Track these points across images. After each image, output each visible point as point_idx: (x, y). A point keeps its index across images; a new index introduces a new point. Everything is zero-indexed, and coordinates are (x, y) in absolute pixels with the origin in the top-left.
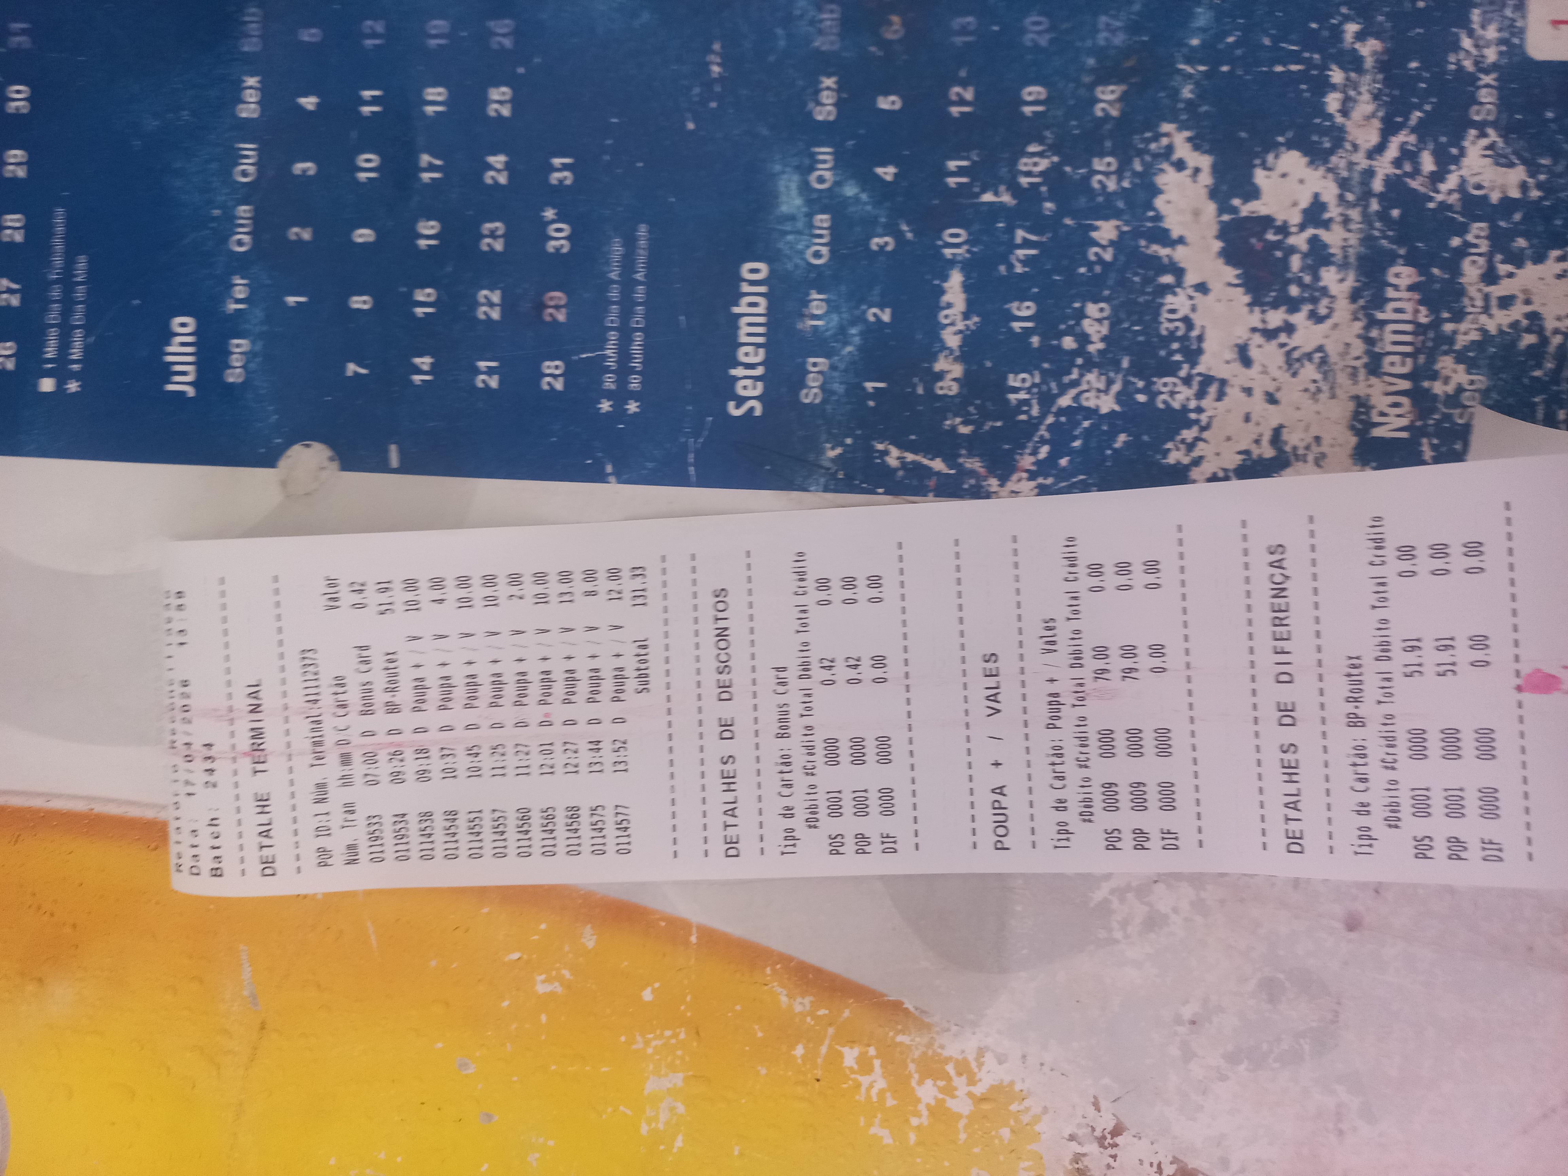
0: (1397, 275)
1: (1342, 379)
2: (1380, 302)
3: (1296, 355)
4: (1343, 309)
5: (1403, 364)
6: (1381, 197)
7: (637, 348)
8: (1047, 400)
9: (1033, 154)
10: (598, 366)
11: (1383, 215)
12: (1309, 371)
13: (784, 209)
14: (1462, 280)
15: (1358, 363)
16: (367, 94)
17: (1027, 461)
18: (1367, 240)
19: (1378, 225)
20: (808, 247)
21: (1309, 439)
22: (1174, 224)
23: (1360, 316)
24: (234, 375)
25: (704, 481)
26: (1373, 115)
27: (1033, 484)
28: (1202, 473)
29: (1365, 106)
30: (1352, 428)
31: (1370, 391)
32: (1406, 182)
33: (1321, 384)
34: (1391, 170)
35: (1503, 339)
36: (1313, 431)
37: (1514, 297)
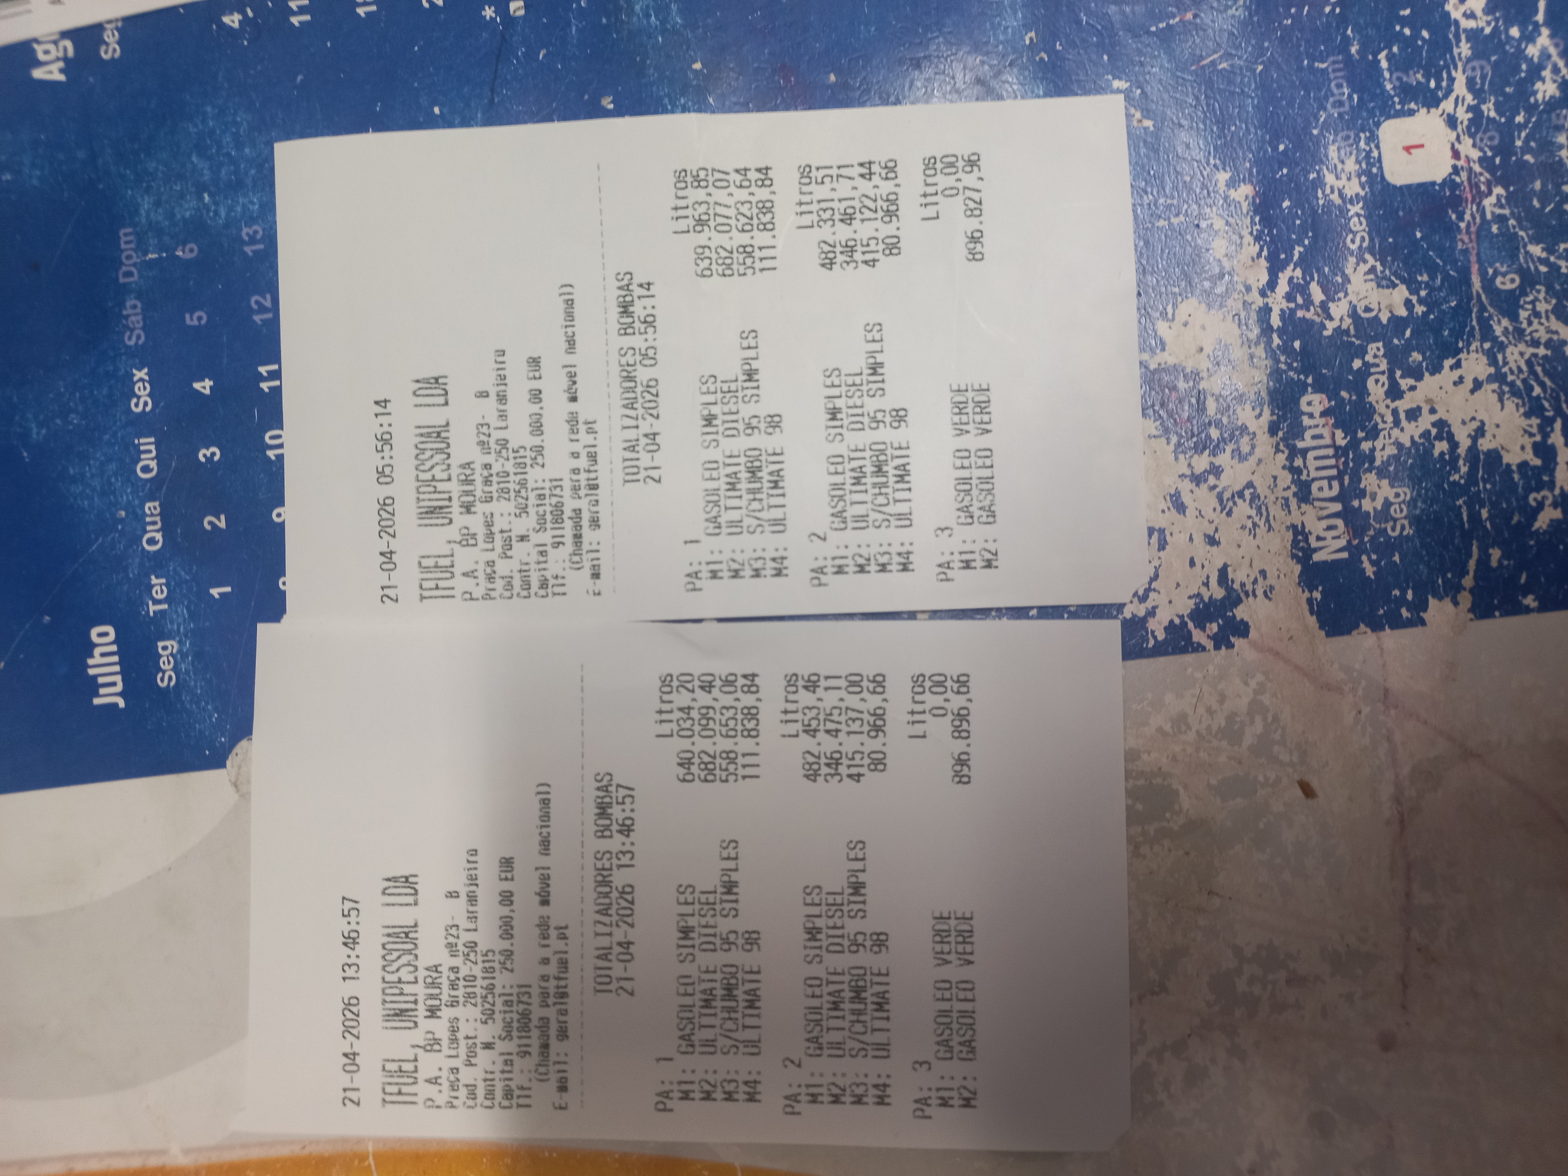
1: (1276, 511)
2: (1297, 431)
3: (1227, 495)
4: (1265, 444)
5: (1330, 487)
6: (1281, 332)
12: (1243, 508)
14: (1370, 399)
15: (1288, 494)
16: (263, 370)
18: (1275, 374)
19: (1283, 358)
21: (1255, 573)
23: (1282, 447)
24: (166, 678)
26: (1259, 255)
28: (1160, 623)
29: (1249, 248)
30: (1294, 556)
31: (1304, 518)
32: (1300, 314)
33: (1256, 519)
34: (1284, 305)
35: (1417, 450)
36: (1257, 566)
37: (1419, 409)
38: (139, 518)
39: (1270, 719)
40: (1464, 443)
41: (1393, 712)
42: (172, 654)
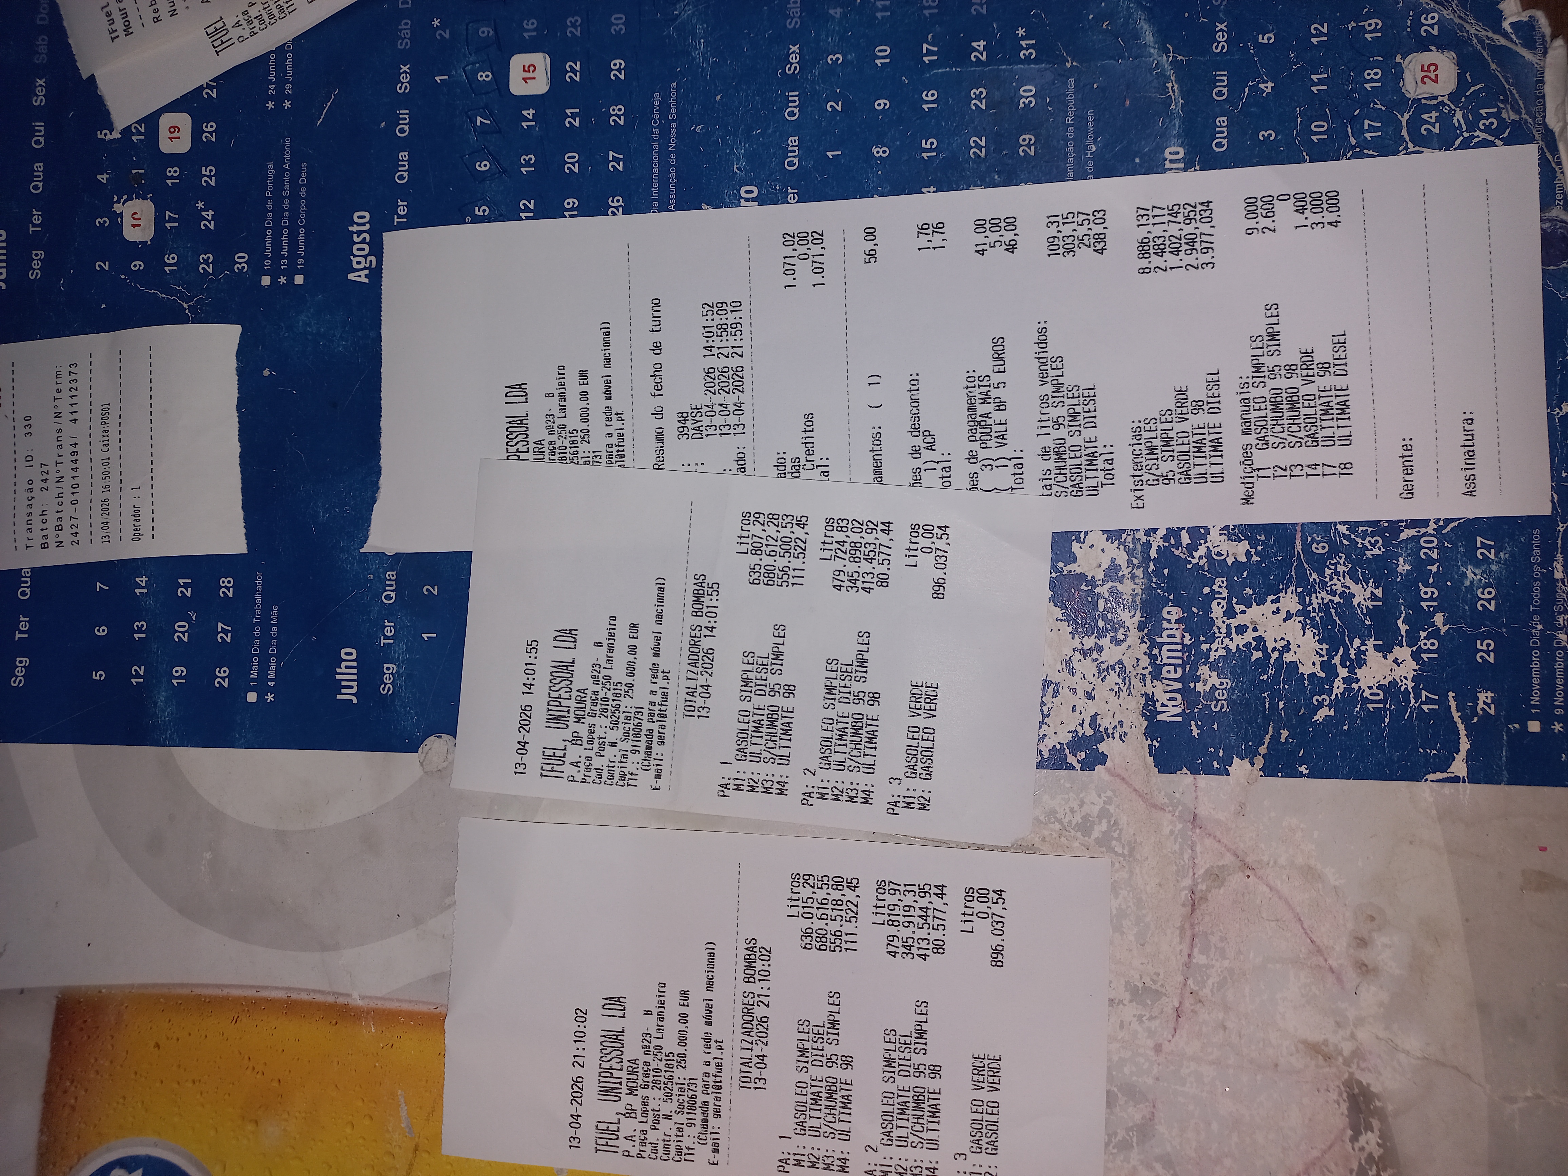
0: (1169, 613)
1: (1135, 682)
3: (1104, 666)
4: (1134, 635)
5: (1176, 672)
6: (1156, 561)
12: (1113, 678)
14: (1212, 615)
15: (1146, 672)
18: (1148, 589)
19: (1154, 580)
23: (1145, 640)
24: (387, 689)
28: (1046, 746)
30: (1143, 715)
31: (1154, 690)
32: (1171, 551)
33: (1122, 686)
34: (1161, 543)
35: (1240, 655)
36: (1118, 717)
37: (1246, 627)
38: (381, 580)
39: (1112, 823)
40: (1274, 655)
41: (1198, 831)
42: (392, 673)
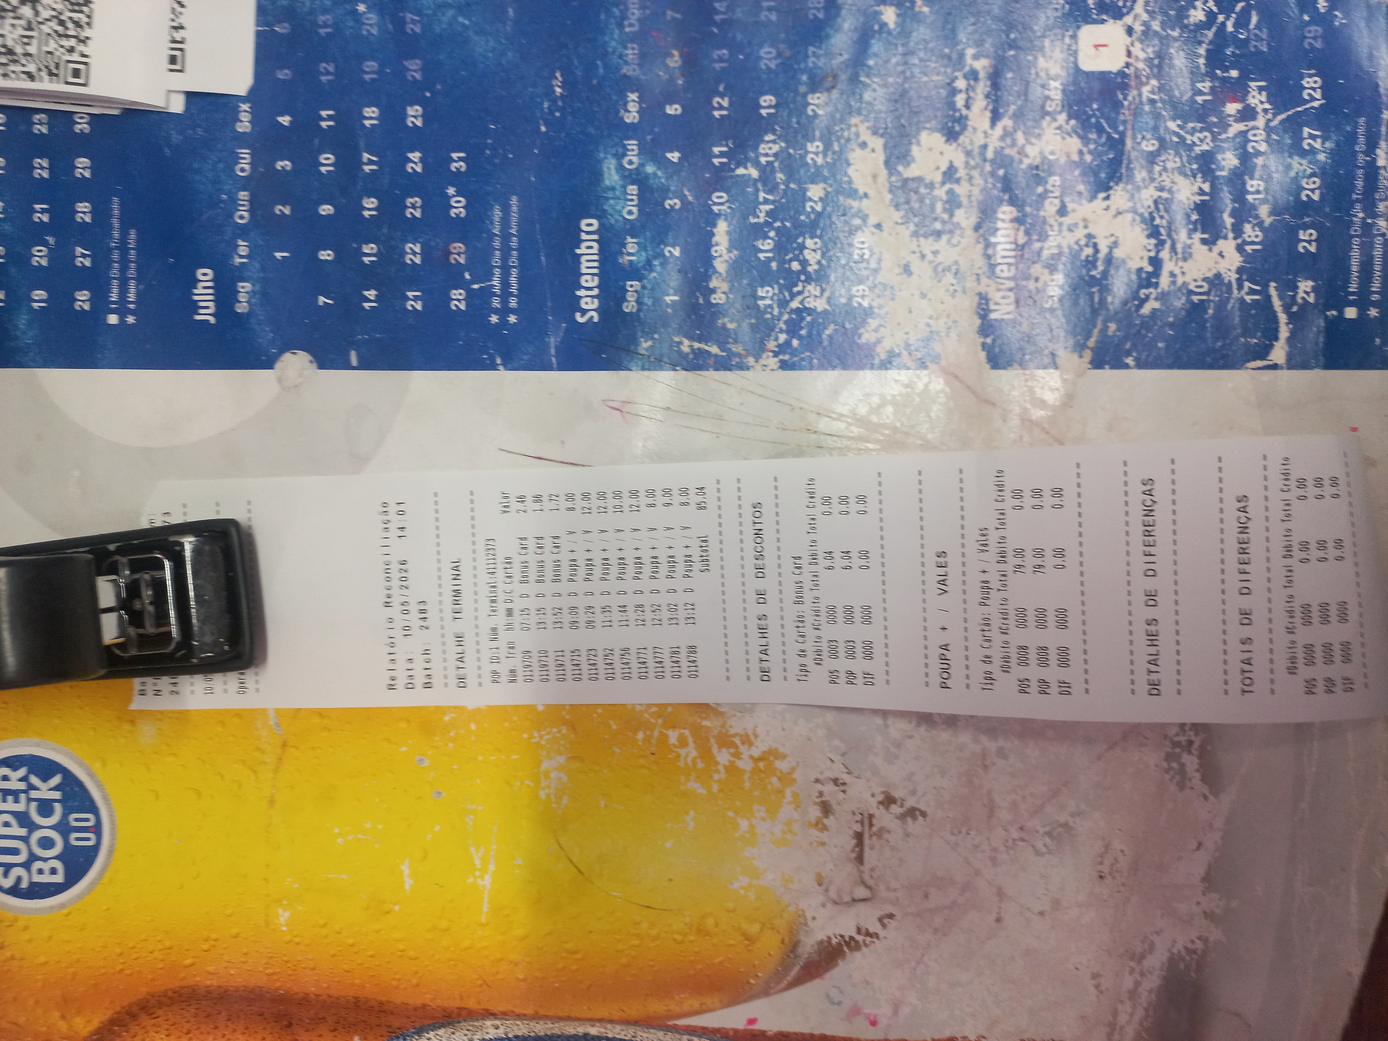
0: (1003, 213)
1: (970, 282)
3: (940, 268)
4: (970, 237)
5: (1009, 270)
6: (993, 162)
7: (513, 280)
8: (783, 304)
9: (768, 142)
10: (487, 293)
11: (993, 174)
12: (949, 278)
13: (607, 182)
15: (979, 272)
16: (324, 113)
17: (772, 345)
18: (984, 190)
19: (990, 180)
20: (623, 208)
21: (950, 322)
22: (860, 185)
24: (242, 308)
25: (563, 367)
26: (986, 108)
27: (776, 359)
28: (884, 348)
29: (980, 103)
30: (978, 314)
31: (988, 289)
32: (1007, 151)
33: (957, 287)
34: (999, 144)
35: (1071, 252)
37: (1076, 225)
38: (234, 201)
40: (1104, 250)
42: (247, 292)
